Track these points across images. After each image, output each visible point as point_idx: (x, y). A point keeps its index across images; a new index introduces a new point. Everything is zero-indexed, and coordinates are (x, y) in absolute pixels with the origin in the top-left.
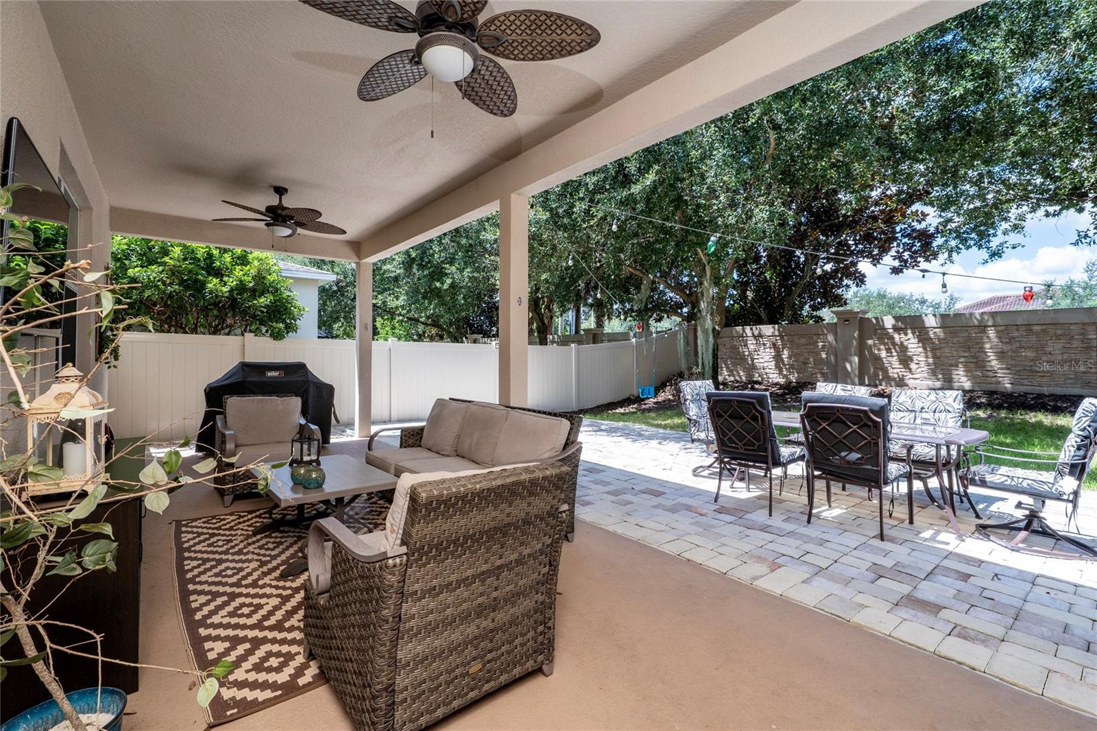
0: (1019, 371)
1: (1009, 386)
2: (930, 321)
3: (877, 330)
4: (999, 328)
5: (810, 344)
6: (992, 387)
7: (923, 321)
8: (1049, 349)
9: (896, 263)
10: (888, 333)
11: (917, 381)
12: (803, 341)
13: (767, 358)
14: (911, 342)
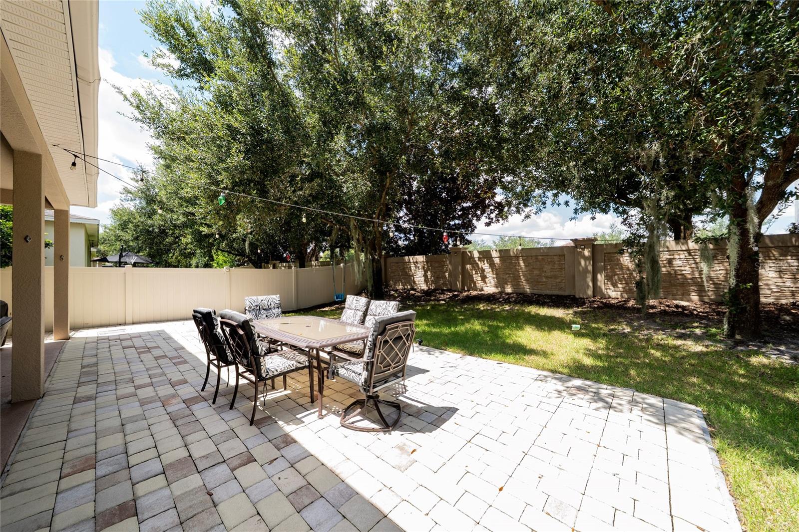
0: (532, 282)
1: (528, 290)
2: (495, 254)
3: (471, 260)
4: (524, 258)
5: (440, 267)
6: (521, 291)
7: (491, 255)
8: (545, 269)
9: (488, 221)
10: (475, 261)
11: (488, 288)
12: (437, 265)
13: (420, 275)
14: (486, 266)
